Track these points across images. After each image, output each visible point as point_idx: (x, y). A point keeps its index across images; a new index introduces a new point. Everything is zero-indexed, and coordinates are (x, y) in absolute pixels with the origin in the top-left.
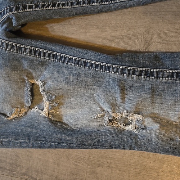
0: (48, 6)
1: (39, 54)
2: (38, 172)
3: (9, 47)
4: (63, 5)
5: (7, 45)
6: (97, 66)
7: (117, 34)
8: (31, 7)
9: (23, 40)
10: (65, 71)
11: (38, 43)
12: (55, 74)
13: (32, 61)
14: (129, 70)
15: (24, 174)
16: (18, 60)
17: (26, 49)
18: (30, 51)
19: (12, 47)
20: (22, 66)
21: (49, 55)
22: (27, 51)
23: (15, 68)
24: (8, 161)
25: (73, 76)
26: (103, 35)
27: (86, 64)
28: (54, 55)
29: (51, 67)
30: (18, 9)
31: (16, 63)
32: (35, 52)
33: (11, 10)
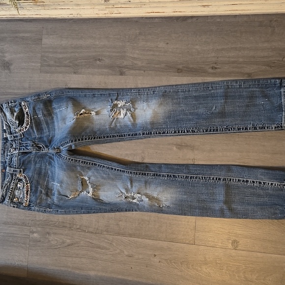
0: (91, 139)
1: (87, 164)
2: (86, 227)
3: (70, 160)
4: (100, 138)
5: (69, 159)
6: (118, 170)
7: (128, 152)
8: (82, 140)
9: (78, 157)
10: (101, 172)
11: (86, 158)
12: (96, 174)
13: (83, 167)
14: (134, 173)
15: (78, 229)
16: (75, 166)
17: (79, 161)
18: (82, 162)
19: (72, 160)
20: (77, 169)
21: (92, 163)
22: (80, 162)
23: (73, 171)
24: (68, 222)
25: (106, 175)
26: (121, 153)
27: (112, 169)
28: (95, 164)
29: (93, 170)
30: (76, 141)
31: (74, 168)
32: (85, 162)
33: (72, 142)
